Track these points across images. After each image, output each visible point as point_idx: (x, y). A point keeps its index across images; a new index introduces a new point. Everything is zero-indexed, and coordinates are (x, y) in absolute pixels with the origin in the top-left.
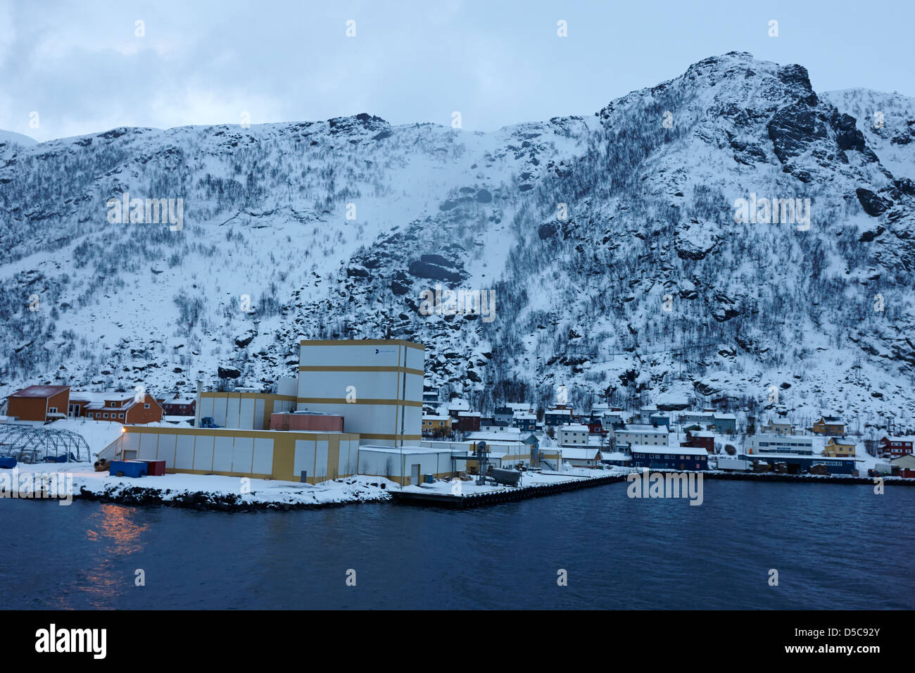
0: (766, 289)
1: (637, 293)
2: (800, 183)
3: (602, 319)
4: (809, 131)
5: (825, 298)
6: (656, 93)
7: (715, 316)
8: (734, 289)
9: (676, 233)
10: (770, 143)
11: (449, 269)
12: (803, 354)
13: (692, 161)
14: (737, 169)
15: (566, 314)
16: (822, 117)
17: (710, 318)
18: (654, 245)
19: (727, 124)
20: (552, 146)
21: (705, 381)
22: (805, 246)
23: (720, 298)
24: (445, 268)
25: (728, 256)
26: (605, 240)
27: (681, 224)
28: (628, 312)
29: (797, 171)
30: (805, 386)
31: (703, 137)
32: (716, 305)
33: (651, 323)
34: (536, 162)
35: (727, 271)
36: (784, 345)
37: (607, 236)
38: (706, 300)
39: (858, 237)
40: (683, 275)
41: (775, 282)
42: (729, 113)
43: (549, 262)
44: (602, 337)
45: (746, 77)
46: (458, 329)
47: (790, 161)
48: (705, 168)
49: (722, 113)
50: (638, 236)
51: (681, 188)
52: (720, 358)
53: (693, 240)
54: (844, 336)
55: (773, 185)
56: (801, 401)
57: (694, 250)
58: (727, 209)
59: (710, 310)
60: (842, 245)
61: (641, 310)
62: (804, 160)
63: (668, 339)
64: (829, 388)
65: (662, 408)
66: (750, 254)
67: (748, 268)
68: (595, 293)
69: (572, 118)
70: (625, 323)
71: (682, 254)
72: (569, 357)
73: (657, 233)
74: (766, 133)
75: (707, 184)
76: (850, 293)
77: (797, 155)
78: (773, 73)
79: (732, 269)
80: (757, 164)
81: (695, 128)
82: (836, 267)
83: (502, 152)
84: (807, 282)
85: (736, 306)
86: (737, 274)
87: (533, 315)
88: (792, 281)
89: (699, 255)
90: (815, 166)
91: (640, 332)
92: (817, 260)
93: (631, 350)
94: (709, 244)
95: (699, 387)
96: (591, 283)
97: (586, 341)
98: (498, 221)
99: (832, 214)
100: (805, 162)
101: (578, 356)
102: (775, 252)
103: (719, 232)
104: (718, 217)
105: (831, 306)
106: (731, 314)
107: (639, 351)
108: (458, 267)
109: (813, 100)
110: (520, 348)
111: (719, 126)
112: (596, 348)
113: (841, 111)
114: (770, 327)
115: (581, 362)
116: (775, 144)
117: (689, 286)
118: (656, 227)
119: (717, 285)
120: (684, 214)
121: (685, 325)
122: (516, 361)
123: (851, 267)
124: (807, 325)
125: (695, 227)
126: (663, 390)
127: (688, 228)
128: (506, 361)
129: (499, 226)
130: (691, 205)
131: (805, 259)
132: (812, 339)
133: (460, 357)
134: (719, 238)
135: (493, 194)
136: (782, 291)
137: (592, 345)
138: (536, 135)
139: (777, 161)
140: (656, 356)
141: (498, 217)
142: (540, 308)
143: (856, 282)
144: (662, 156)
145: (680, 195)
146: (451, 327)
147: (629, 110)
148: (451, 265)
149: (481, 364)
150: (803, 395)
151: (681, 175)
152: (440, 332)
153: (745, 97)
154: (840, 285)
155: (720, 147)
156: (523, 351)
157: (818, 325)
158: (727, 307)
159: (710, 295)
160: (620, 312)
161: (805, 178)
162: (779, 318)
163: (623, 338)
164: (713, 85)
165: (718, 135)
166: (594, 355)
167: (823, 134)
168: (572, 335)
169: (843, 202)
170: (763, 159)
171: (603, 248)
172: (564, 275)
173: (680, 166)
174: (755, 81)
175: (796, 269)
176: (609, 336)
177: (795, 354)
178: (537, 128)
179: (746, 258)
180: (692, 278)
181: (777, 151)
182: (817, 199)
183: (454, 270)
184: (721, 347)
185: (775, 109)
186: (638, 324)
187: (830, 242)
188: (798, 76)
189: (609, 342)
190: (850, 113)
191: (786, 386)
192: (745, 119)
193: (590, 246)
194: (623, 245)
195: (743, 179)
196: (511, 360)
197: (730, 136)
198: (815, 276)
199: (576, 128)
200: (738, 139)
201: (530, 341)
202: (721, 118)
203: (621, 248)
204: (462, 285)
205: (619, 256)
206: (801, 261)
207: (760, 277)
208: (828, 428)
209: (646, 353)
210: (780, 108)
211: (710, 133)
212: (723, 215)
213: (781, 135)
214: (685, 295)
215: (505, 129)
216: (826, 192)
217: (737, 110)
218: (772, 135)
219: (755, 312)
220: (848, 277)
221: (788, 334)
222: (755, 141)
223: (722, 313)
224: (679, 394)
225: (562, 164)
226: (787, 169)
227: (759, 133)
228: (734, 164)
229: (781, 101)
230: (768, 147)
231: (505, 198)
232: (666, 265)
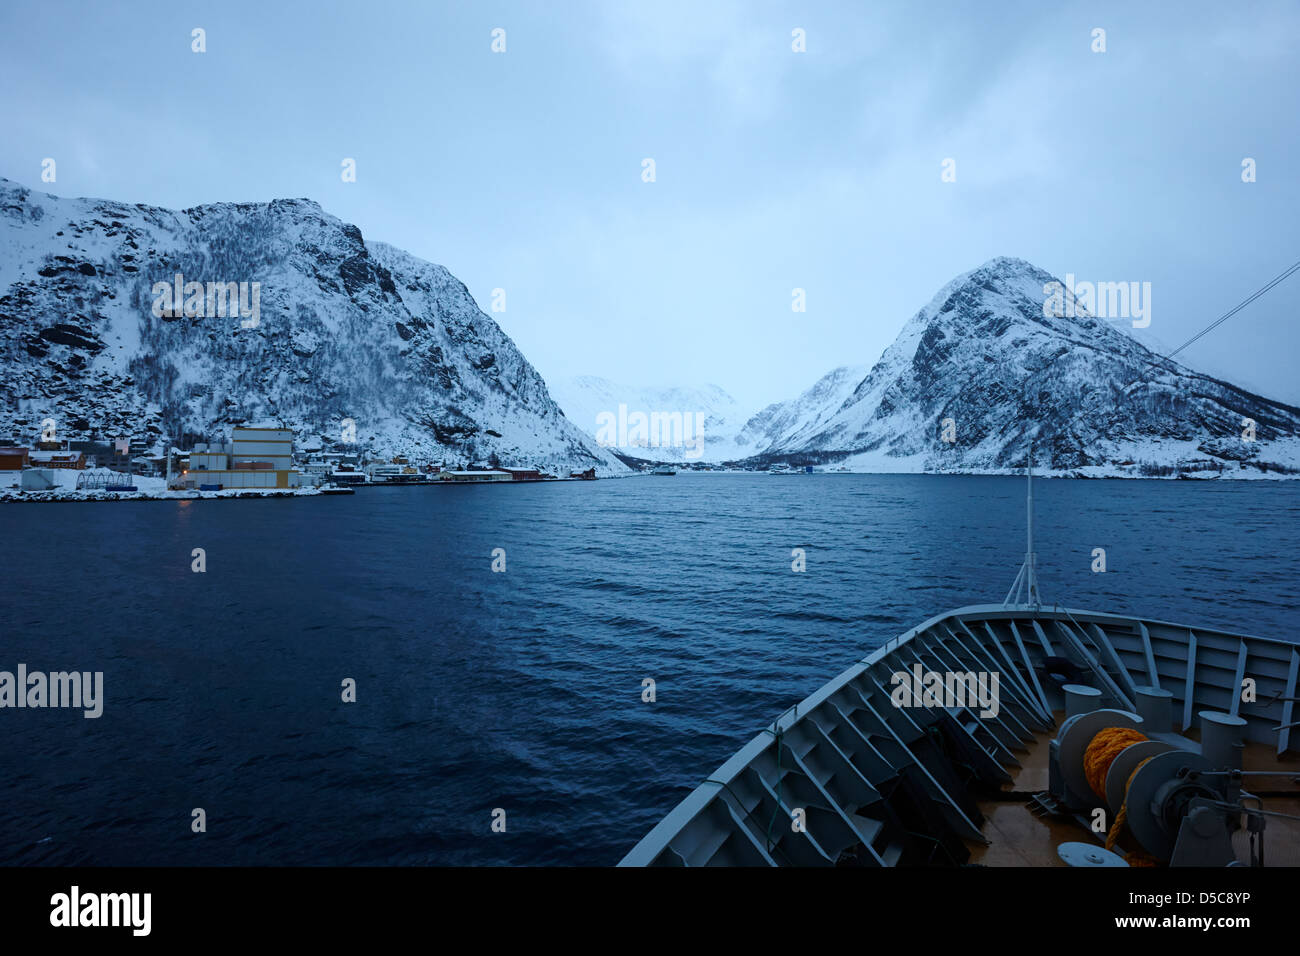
0: (353, 381)
1: (270, 377)
2: (362, 312)
3: (250, 393)
4: (365, 277)
5: (386, 389)
6: (241, 210)
7: (324, 396)
8: (334, 379)
9: (290, 337)
10: (342, 280)
11: (87, 339)
12: (378, 421)
13: (292, 284)
14: (322, 295)
15: (217, 387)
16: (371, 267)
17: (320, 397)
18: (275, 343)
19: (313, 260)
20: (148, 233)
21: (328, 435)
22: (371, 356)
23: (326, 384)
24: (83, 337)
25: (326, 357)
26: (235, 334)
27: (292, 331)
28: (267, 389)
29: (360, 303)
30: (383, 439)
31: (297, 266)
32: (324, 389)
33: (284, 397)
34: (135, 246)
35: (328, 367)
36: (367, 416)
37: (237, 331)
38: (317, 385)
39: (399, 352)
40: (300, 367)
41: (356, 376)
42: (313, 252)
43: (186, 343)
44: (254, 405)
45: (321, 226)
46: (120, 392)
47: (355, 295)
48: (300, 291)
49: (308, 251)
50: (262, 335)
51: (287, 304)
52: (333, 422)
53: (303, 343)
54: (398, 411)
55: (345, 310)
56: (382, 447)
57: (305, 350)
58: (320, 324)
59: (320, 392)
60: (391, 357)
61: (275, 389)
62: (362, 296)
63: (297, 409)
64: (395, 440)
65: (307, 451)
66: (340, 357)
67: (339, 366)
68: (237, 374)
69: (161, 210)
70: (266, 397)
71: (296, 353)
72: (231, 418)
73: (274, 335)
74: (339, 272)
75: (303, 303)
76: (399, 387)
77: (358, 292)
78: (338, 227)
79: (331, 366)
80: (334, 293)
81: (290, 257)
82: (389, 371)
83: (89, 225)
84: (375, 379)
85: (336, 390)
86: (334, 369)
87: (188, 386)
88: (366, 377)
89: (307, 355)
90: (370, 302)
91: (278, 403)
92: (378, 367)
93: (274, 415)
94: (313, 348)
95: (325, 439)
96: (232, 366)
97: (242, 407)
98: (112, 297)
99: (382, 336)
100: (365, 297)
101: (239, 418)
102: (354, 357)
103: (319, 340)
104: (316, 329)
105: (390, 394)
106: (333, 395)
107: (280, 416)
108: (95, 338)
109: (365, 254)
110: (187, 411)
111: (307, 260)
112: (252, 413)
113: (383, 266)
114: (358, 404)
115: (243, 422)
116: (345, 282)
117: (305, 375)
118: (273, 330)
119: (323, 376)
120: (293, 324)
121: (308, 401)
122: (188, 420)
123: (397, 371)
124: (379, 405)
125: (303, 335)
126: (304, 441)
127: (298, 335)
128: (179, 419)
129: (115, 301)
130: (297, 318)
131: (372, 364)
132: (382, 413)
133: (134, 415)
134: (320, 344)
135: (97, 269)
136: (362, 384)
137: (248, 410)
138: (124, 217)
139: (346, 294)
140: (293, 419)
141: (112, 293)
142: (195, 382)
143: (401, 380)
144: (267, 275)
145: (287, 308)
146: (113, 390)
147: (221, 220)
148: (89, 335)
149: (157, 421)
150: (382, 443)
151: (285, 294)
152: (104, 394)
153: (323, 242)
154: (392, 382)
155: (308, 276)
156: (192, 413)
157: (384, 405)
158: (331, 390)
159: (319, 381)
160: (262, 390)
161: (365, 308)
162: (363, 399)
163: (268, 407)
164: (296, 224)
165: (306, 267)
166: (250, 417)
167: (372, 280)
168: (227, 403)
169: (388, 329)
170: (338, 291)
171: (234, 340)
172: (205, 357)
173: (283, 286)
174: (328, 231)
175: (367, 370)
176: (259, 405)
177: (374, 421)
178: (123, 209)
179: (338, 360)
180: (306, 369)
181: (346, 286)
182: (373, 323)
183: (92, 340)
184: (333, 415)
185: (343, 256)
186: (276, 398)
187: (384, 354)
188: (354, 234)
189: (259, 410)
190: (389, 269)
191: (372, 439)
192: (325, 259)
193: (221, 337)
194: (250, 340)
195: (326, 302)
196: (183, 419)
197: (315, 270)
198: (380, 375)
199: (167, 220)
200: (321, 272)
201: (195, 404)
202: (307, 254)
203: (249, 341)
204: (103, 353)
205: (249, 348)
206: (370, 365)
207: (348, 372)
208: (399, 460)
209: (285, 417)
210: (348, 256)
211: (301, 264)
212: (319, 328)
213: (348, 276)
214: (302, 380)
215: (84, 200)
216: (378, 320)
217: (318, 251)
218: (343, 275)
219: (348, 394)
220: (396, 377)
221: (369, 410)
222: (332, 276)
223: (328, 394)
224: (314, 443)
225: (166, 255)
226: (354, 301)
227: (334, 271)
228: (320, 291)
229: (347, 252)
230: (340, 282)
231: (109, 274)
232: (288, 359)
